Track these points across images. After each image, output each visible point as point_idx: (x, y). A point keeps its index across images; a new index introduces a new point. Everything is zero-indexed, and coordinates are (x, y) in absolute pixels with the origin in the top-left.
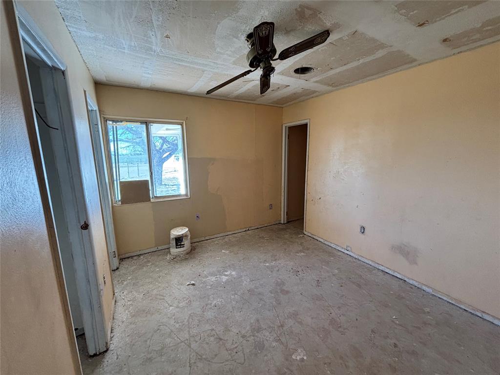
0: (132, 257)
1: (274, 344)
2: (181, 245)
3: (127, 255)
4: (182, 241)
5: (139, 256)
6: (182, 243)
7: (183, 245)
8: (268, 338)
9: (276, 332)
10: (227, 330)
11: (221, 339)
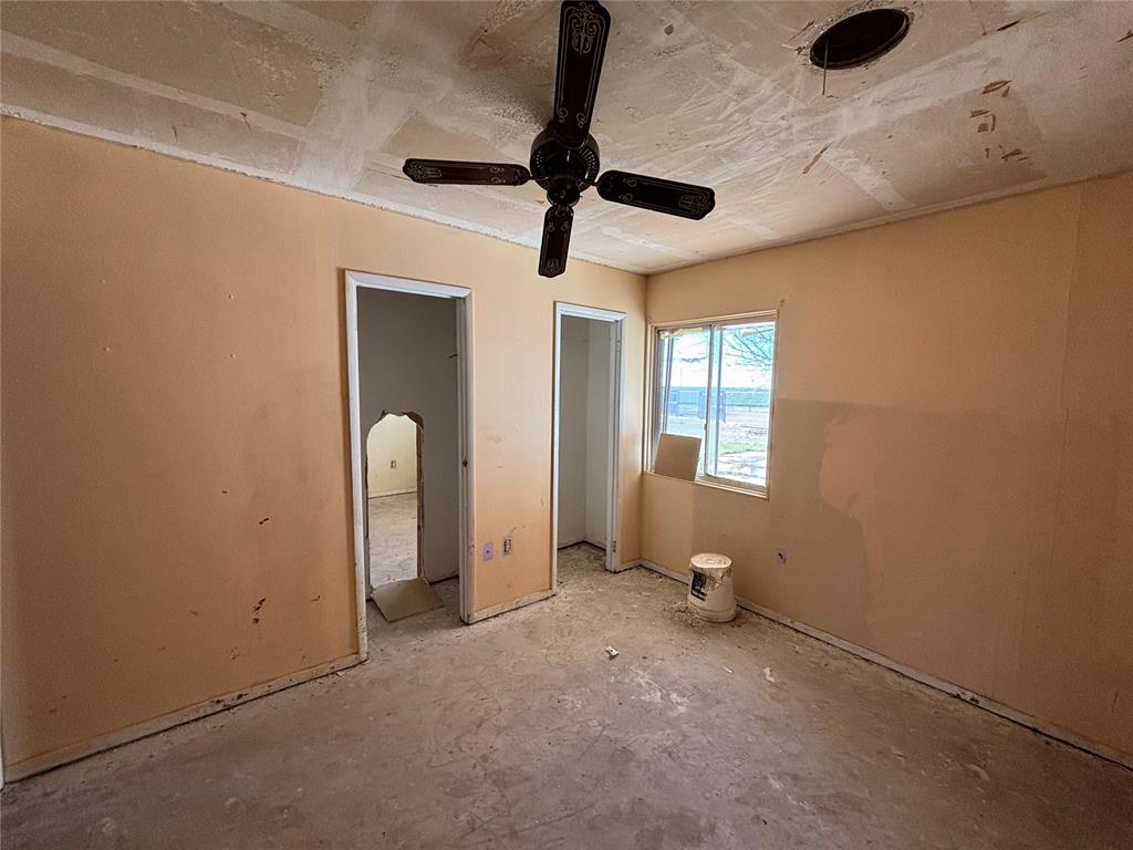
0: (651, 571)
1: (463, 818)
2: (699, 591)
3: (650, 565)
4: (703, 584)
5: (661, 575)
6: (703, 590)
7: (703, 594)
8: (478, 803)
9: (494, 821)
10: (500, 730)
11: (480, 725)
